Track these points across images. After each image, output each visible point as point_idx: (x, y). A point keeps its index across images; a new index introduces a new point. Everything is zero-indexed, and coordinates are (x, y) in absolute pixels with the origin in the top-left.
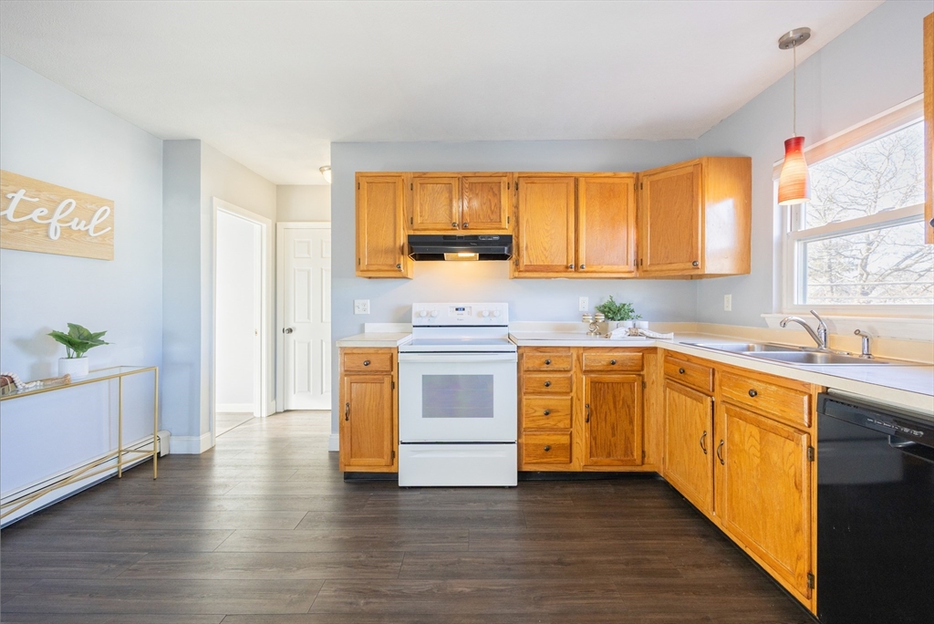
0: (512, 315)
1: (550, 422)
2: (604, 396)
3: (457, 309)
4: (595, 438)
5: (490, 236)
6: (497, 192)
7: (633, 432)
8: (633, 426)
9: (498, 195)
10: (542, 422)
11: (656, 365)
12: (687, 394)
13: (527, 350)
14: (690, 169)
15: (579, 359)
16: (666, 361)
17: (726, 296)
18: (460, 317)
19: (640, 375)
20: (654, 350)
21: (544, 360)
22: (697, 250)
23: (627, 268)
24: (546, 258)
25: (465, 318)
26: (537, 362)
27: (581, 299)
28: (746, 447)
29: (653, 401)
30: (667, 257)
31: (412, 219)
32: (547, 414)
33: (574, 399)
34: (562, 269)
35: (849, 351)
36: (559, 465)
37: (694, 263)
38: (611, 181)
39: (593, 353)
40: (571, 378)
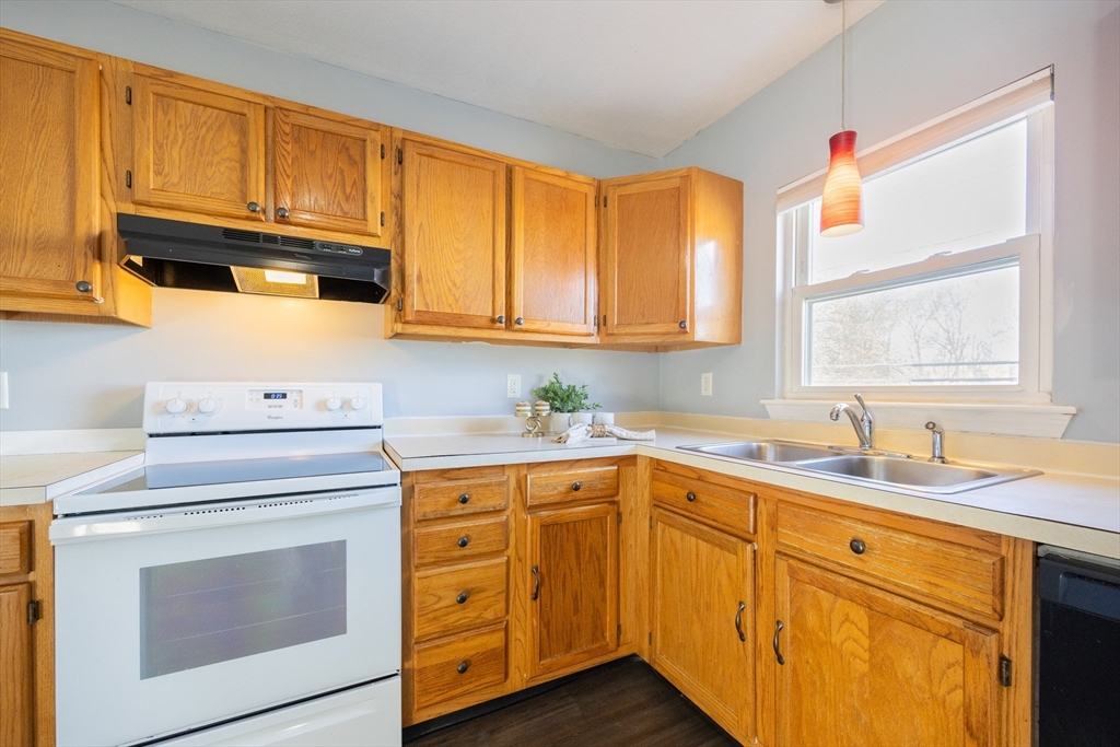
0: (390, 405)
1: (469, 614)
2: (562, 546)
3: (267, 396)
4: (547, 625)
5: (342, 247)
6: (357, 158)
7: (604, 600)
8: (605, 590)
9: (360, 165)
10: (452, 619)
11: (635, 484)
12: (700, 536)
13: (421, 478)
14: (676, 183)
15: (521, 486)
16: (654, 478)
17: (704, 375)
18: (275, 412)
19: (613, 503)
20: (631, 460)
21: (456, 495)
22: (685, 304)
23: (584, 329)
24: (457, 301)
25: (287, 414)
26: (444, 500)
27: (510, 377)
28: (836, 639)
29: (631, 541)
30: (643, 315)
31: (130, 175)
32: (462, 600)
33: (512, 559)
34: (484, 322)
35: (909, 453)
36: (486, 691)
37: (682, 324)
38: (563, 183)
39: (544, 474)
40: (506, 524)
